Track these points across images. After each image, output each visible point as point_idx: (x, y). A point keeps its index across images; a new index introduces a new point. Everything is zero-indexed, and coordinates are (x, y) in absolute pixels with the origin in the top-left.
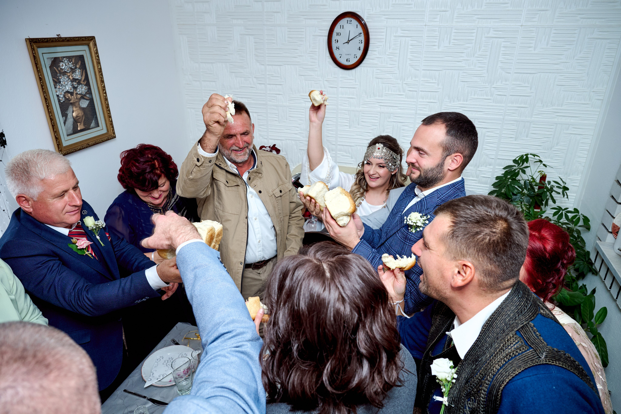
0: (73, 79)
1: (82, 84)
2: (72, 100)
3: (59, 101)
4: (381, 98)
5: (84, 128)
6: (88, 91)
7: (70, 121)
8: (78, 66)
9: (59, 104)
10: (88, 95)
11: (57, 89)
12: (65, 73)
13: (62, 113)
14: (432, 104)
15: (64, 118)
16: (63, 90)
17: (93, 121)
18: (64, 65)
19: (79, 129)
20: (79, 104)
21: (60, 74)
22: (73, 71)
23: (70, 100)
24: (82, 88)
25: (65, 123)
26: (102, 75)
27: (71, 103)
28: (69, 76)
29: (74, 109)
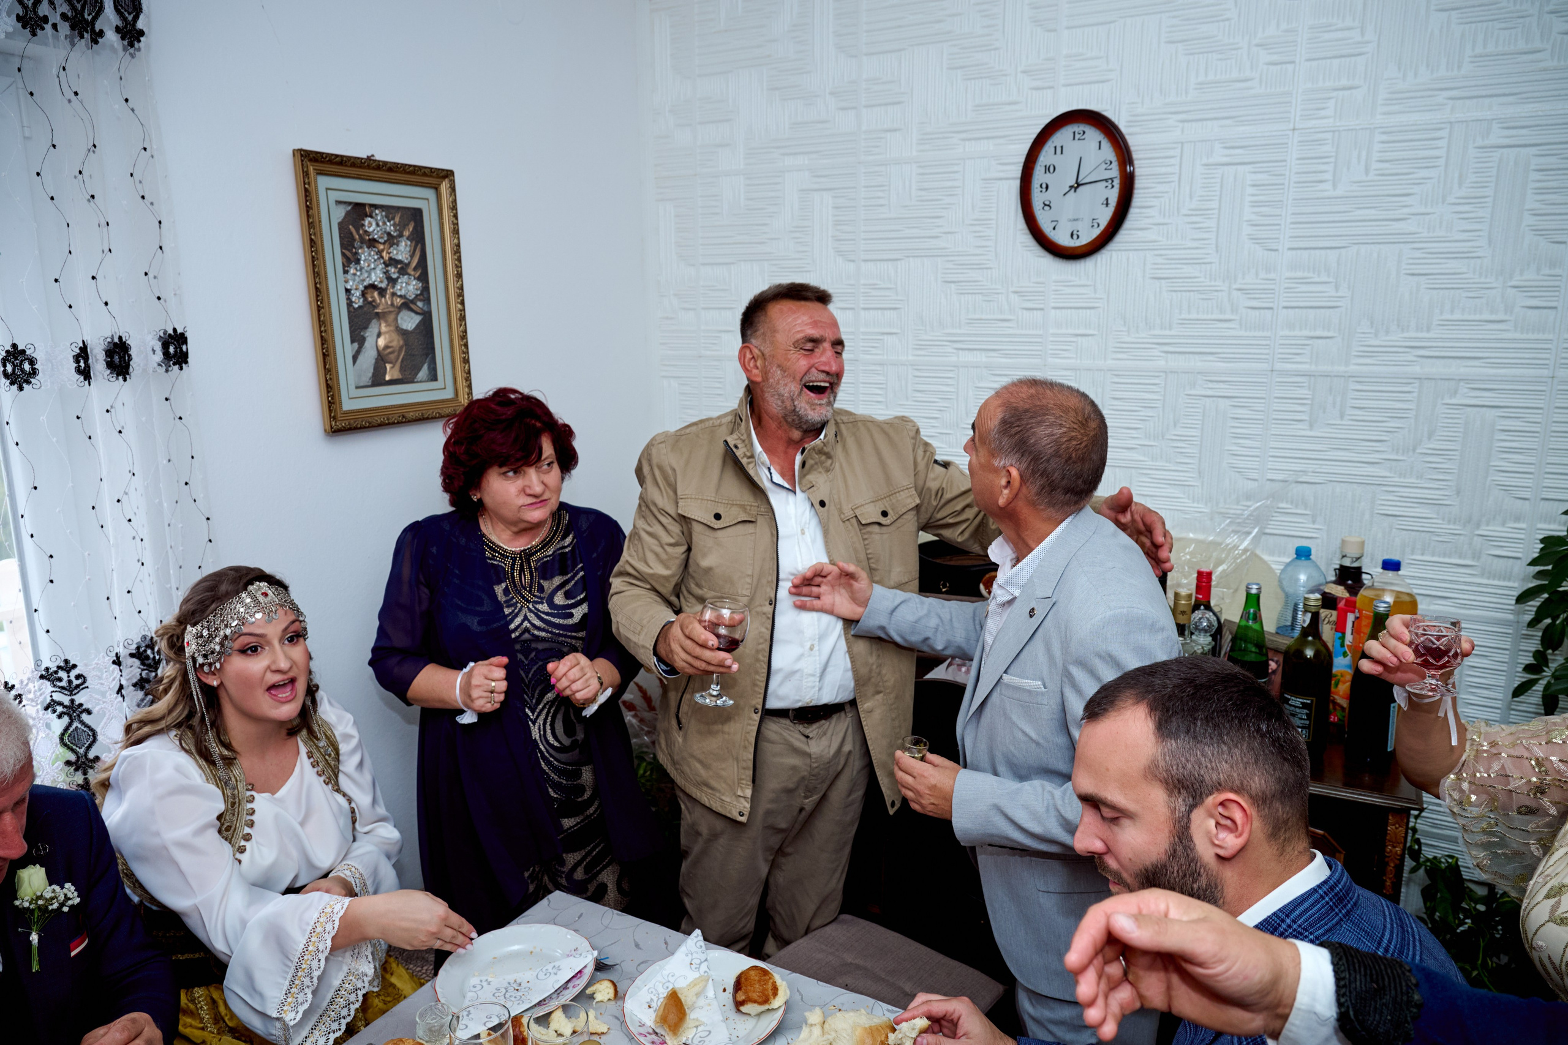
0: (391, 259)
1: (410, 275)
2: (381, 307)
3: (350, 303)
4: (1167, 332)
5: (400, 377)
6: (421, 294)
7: (369, 356)
8: (406, 233)
9: (349, 312)
10: (420, 304)
11: (349, 276)
12: (372, 243)
13: (352, 332)
14: (1320, 341)
15: (356, 345)
16: (363, 280)
17: (425, 367)
18: (374, 224)
19: (387, 378)
20: (396, 319)
21: (362, 243)
22: (392, 240)
23: (375, 307)
24: (408, 284)
25: (355, 358)
26: (459, 259)
27: (377, 314)
28: (383, 251)
29: (384, 328)
